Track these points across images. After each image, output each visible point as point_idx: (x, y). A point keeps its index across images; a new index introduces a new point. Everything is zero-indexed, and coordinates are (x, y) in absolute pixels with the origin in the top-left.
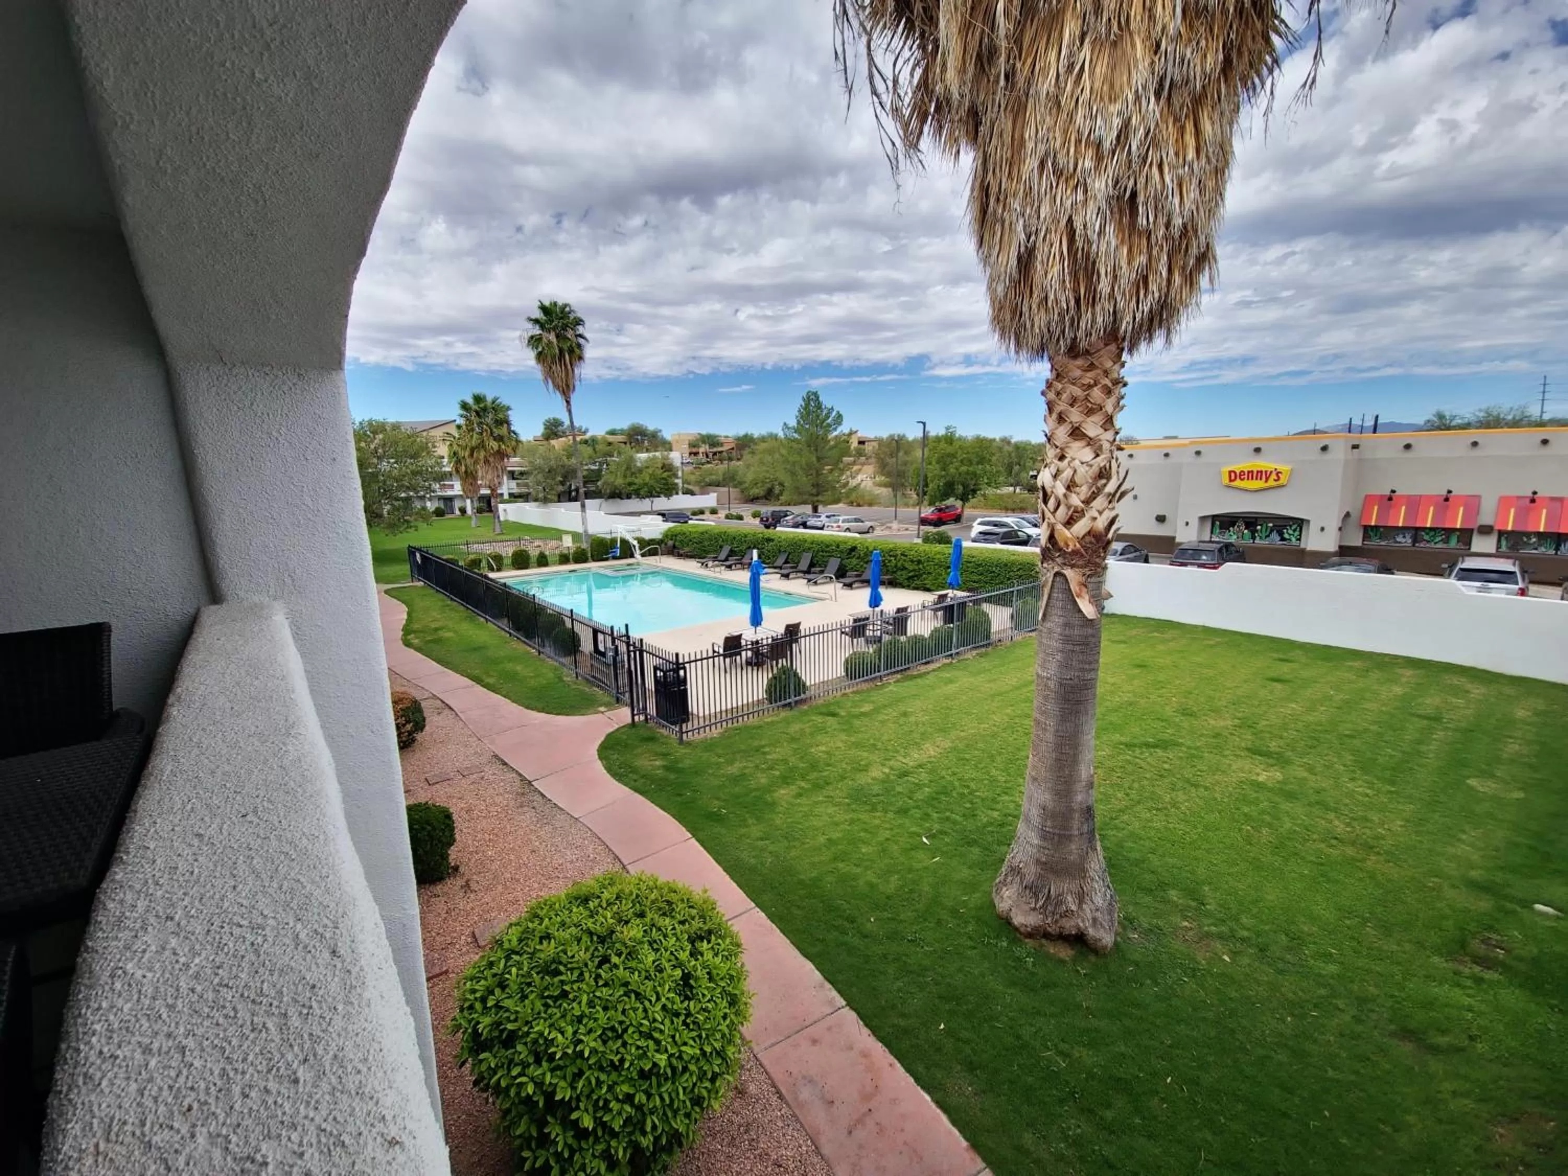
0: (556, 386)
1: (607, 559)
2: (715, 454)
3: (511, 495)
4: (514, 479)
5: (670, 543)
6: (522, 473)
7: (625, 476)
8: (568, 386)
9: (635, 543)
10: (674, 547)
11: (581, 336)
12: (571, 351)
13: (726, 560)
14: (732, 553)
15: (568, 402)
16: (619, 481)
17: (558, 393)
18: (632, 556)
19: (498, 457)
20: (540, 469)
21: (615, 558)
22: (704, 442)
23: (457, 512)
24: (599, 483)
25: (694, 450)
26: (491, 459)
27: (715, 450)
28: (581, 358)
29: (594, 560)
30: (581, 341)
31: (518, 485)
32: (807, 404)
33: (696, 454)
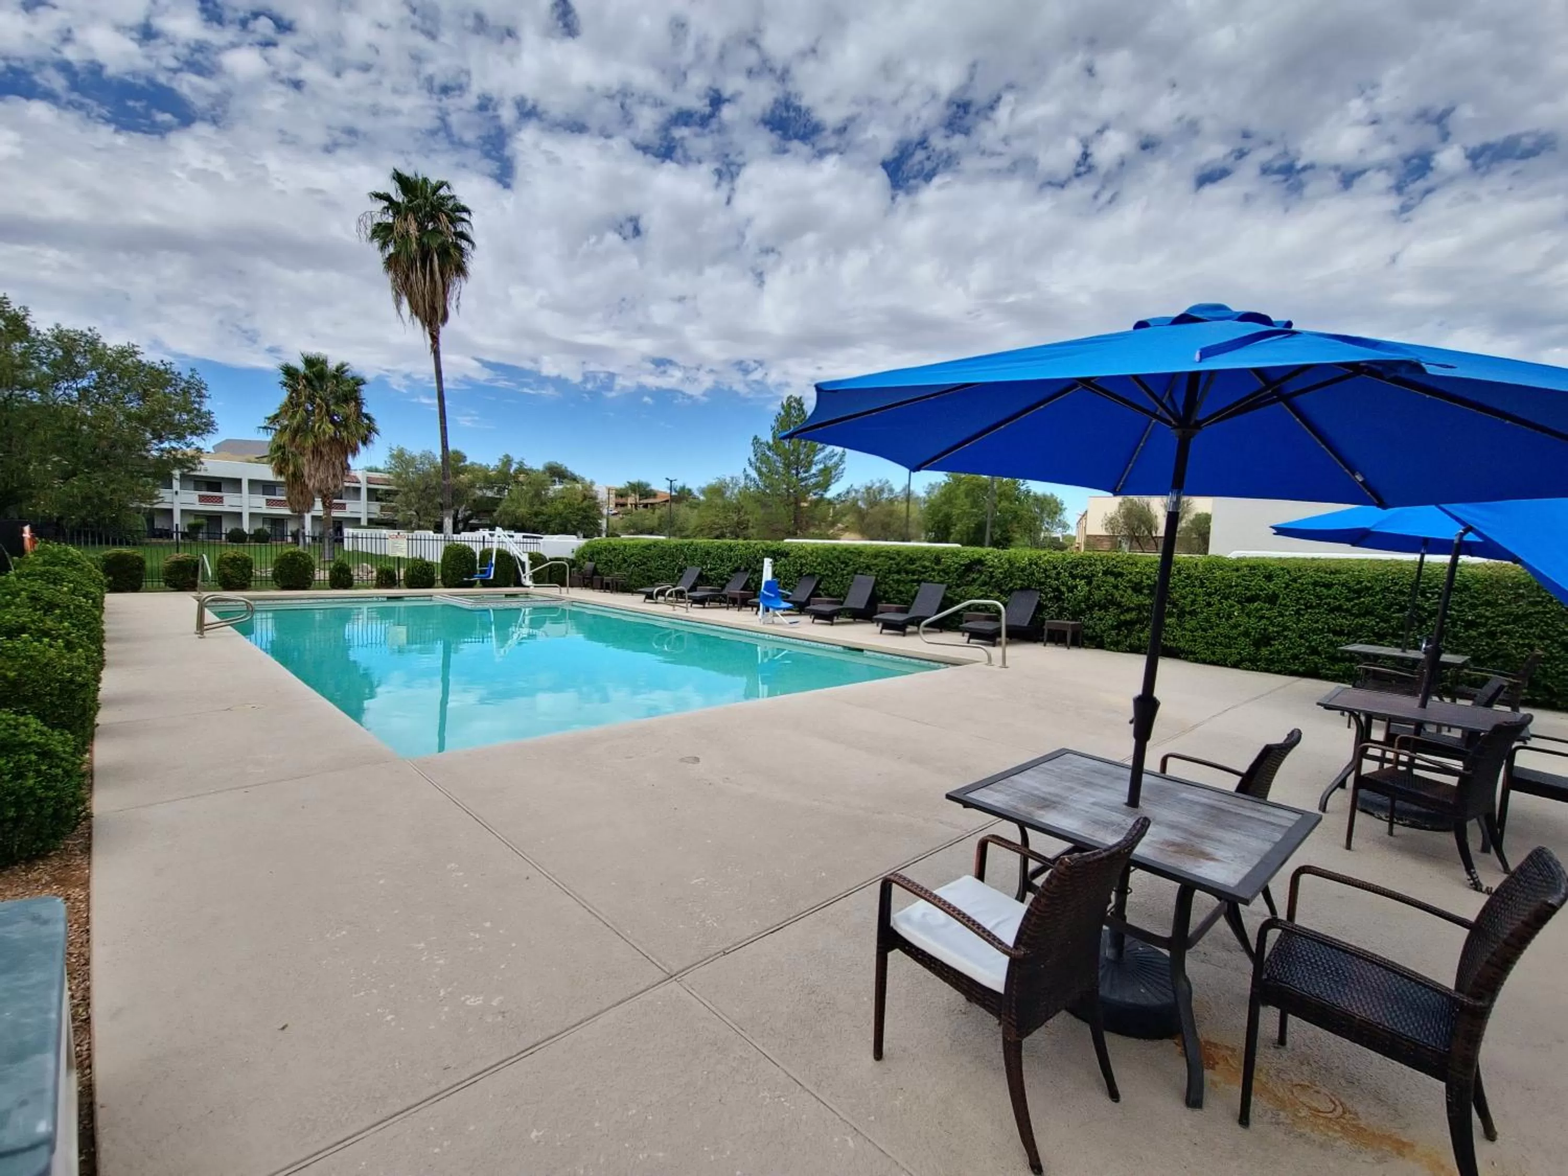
0: (415, 310)
1: (471, 585)
2: (646, 506)
3: (370, 521)
4: (378, 500)
5: (589, 565)
6: (388, 493)
7: (532, 505)
8: (434, 309)
9: (525, 558)
10: (595, 571)
11: (463, 236)
12: (444, 252)
13: (693, 588)
14: (702, 579)
15: (435, 339)
16: (523, 511)
17: (418, 321)
18: (519, 584)
19: (336, 447)
20: (412, 486)
21: (486, 584)
22: (634, 491)
23: (290, 539)
24: (495, 514)
25: (621, 501)
26: (325, 450)
27: (645, 501)
28: (461, 270)
29: (446, 586)
30: (464, 244)
31: (382, 509)
32: (788, 414)
33: (624, 505)
